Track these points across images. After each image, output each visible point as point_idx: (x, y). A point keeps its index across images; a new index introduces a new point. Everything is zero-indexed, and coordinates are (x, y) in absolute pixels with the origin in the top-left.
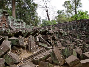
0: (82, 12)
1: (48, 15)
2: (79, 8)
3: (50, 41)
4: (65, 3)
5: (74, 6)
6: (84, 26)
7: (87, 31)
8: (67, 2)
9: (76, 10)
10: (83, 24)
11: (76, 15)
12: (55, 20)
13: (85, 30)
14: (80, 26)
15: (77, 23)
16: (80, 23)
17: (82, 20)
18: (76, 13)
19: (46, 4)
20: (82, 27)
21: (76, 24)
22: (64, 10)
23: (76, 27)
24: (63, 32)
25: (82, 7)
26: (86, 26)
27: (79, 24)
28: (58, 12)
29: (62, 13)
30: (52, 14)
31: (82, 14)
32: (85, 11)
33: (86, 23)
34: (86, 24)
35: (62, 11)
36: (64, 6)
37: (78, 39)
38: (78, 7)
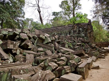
0: (81, 15)
1: (40, 16)
2: (77, 10)
3: (14, 52)
4: (62, 3)
5: (72, 6)
6: (82, 31)
7: (85, 38)
8: (64, 1)
9: (74, 12)
10: (80, 29)
11: (73, 18)
12: (51, 23)
13: (83, 36)
14: (77, 32)
15: (73, 27)
16: (77, 27)
17: (80, 24)
18: (74, 16)
19: (39, 2)
20: (79, 33)
21: (73, 29)
22: (61, 12)
23: (72, 32)
24: (46, 37)
25: (81, 9)
26: (85, 31)
27: (76, 29)
28: (54, 14)
29: (59, 16)
30: (47, 16)
31: (81, 17)
32: (85, 14)
33: (85, 27)
34: (84, 29)
35: (59, 13)
36: (61, 6)
37: (66, 48)
38: (77, 8)
